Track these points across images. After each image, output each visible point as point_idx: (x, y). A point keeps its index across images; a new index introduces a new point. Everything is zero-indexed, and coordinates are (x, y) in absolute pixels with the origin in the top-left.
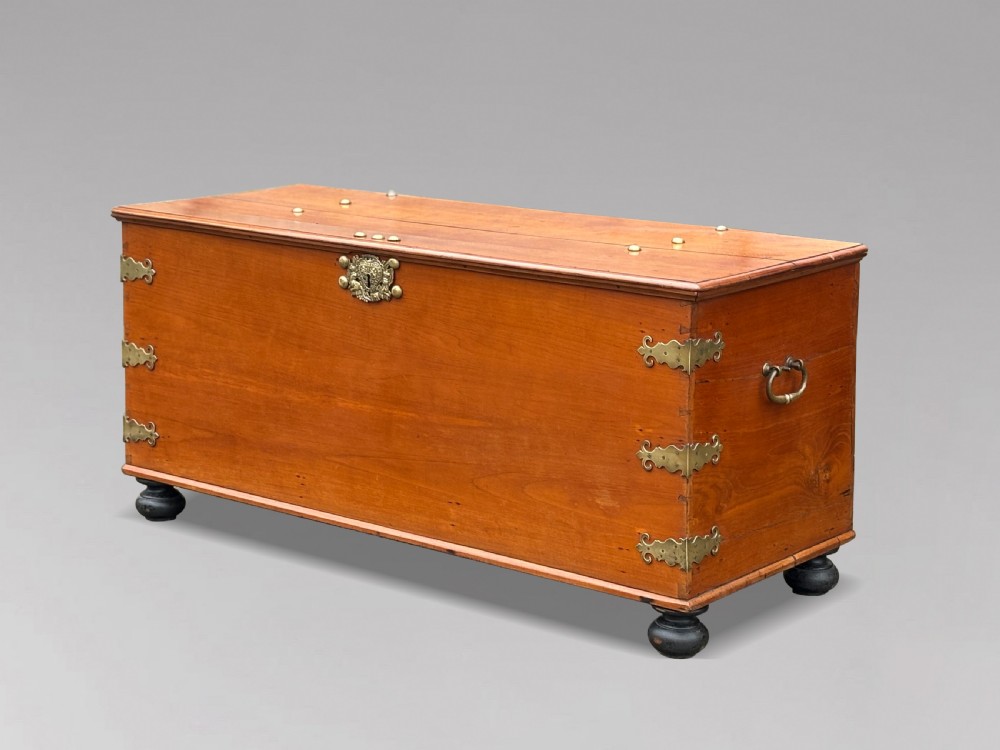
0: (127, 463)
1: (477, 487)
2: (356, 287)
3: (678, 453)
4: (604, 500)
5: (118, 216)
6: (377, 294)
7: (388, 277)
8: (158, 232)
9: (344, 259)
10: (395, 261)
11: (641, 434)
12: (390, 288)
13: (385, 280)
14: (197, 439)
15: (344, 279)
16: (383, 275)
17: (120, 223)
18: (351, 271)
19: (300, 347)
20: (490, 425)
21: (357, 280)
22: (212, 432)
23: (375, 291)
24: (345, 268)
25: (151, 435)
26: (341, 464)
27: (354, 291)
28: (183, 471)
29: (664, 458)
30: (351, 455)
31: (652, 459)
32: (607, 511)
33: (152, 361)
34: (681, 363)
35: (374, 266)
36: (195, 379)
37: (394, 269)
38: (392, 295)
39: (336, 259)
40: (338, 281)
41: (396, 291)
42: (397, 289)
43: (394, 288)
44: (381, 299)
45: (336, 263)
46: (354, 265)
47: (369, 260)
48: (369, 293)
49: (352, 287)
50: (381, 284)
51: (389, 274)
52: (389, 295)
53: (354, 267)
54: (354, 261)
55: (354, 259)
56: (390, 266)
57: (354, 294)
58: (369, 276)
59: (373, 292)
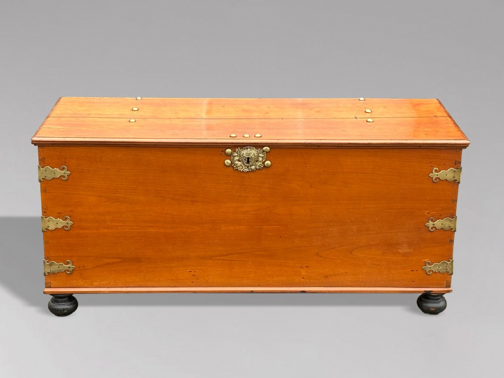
0: (46, 288)
1: (320, 256)
2: (239, 165)
3: (451, 221)
4: (404, 249)
5: (35, 143)
6: (254, 167)
7: (262, 157)
8: (73, 149)
9: (229, 151)
10: (268, 148)
11: (429, 215)
12: (264, 163)
13: (260, 159)
14: (107, 264)
15: (228, 162)
16: (259, 156)
17: (37, 146)
18: (235, 156)
19: (193, 201)
20: (331, 224)
21: (239, 161)
22: (120, 258)
23: (252, 165)
24: (229, 156)
25: (69, 268)
26: (222, 260)
27: (237, 167)
28: (96, 284)
29: (442, 224)
30: (231, 254)
31: (435, 226)
32: (405, 255)
33: (69, 225)
34: (455, 179)
35: (253, 152)
36: (106, 231)
37: (266, 152)
38: (264, 166)
39: (223, 151)
40: (224, 163)
41: (267, 164)
42: (268, 163)
43: (266, 163)
44: (257, 169)
45: (223, 153)
46: (237, 153)
47: (249, 149)
48: (248, 167)
49: (235, 165)
50: (257, 161)
51: (263, 156)
52: (262, 166)
53: (236, 154)
54: (237, 151)
55: (237, 150)
56: (263, 151)
57: (237, 168)
58: (248, 158)
59: (251, 166)
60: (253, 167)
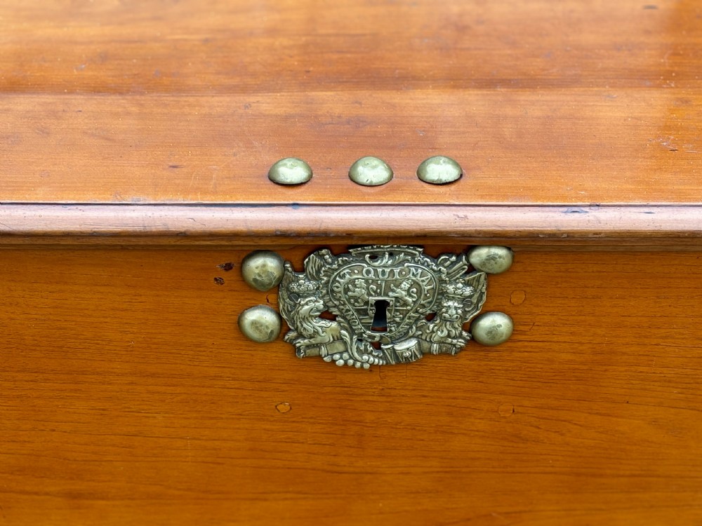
7: (465, 300)
9: (264, 266)
10: (500, 252)
12: (470, 327)
13: (452, 308)
15: (261, 318)
16: (444, 294)
19: (73, 496)
21: (326, 315)
24: (268, 292)
27: (318, 346)
37: (488, 274)
38: (473, 341)
39: (228, 267)
40: (239, 323)
41: (492, 332)
42: (495, 323)
43: (488, 322)
44: (427, 354)
45: (227, 276)
46: (316, 277)
47: (386, 260)
48: (377, 346)
49: (301, 336)
50: (431, 318)
51: (468, 291)
52: (461, 343)
53: (311, 285)
54: (311, 269)
55: (312, 262)
56: (471, 269)
57: (314, 352)
58: (381, 306)
59: (394, 341)
60: (407, 346)
